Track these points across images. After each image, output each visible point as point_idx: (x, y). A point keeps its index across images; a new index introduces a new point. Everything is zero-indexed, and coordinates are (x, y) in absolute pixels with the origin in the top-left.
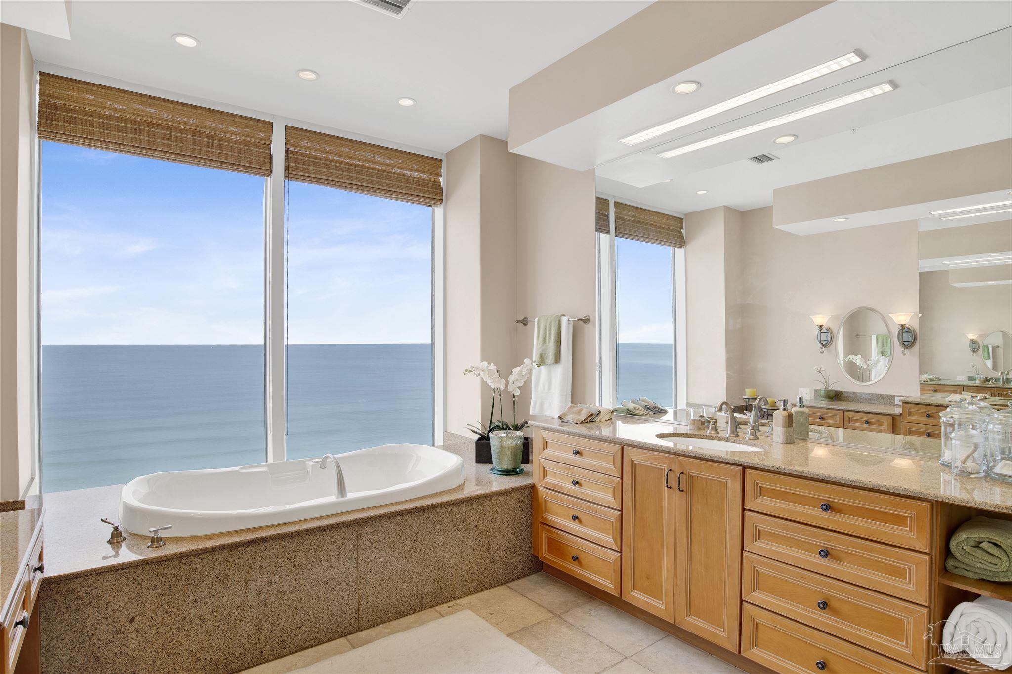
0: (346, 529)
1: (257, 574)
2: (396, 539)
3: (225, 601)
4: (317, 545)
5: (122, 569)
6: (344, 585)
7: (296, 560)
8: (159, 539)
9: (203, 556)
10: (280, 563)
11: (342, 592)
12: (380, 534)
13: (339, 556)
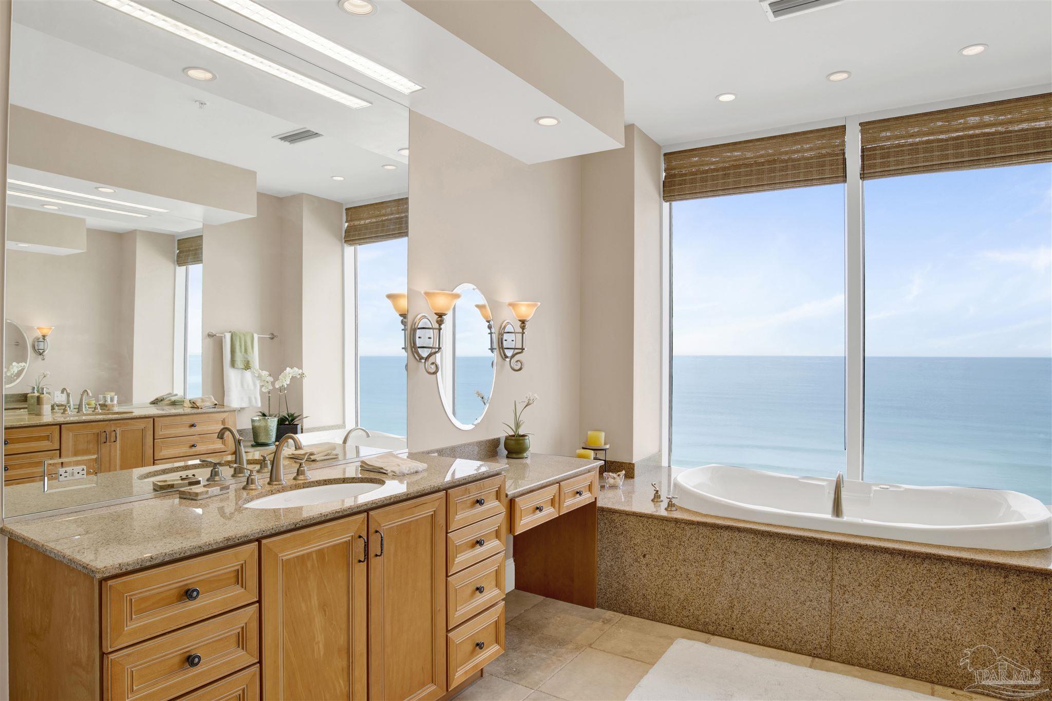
0: (820, 547)
1: (731, 557)
2: (881, 578)
3: (706, 570)
4: (788, 552)
5: (640, 517)
6: (815, 603)
7: (767, 559)
8: (673, 505)
9: (691, 526)
10: (753, 556)
11: (813, 609)
12: (861, 566)
13: (810, 572)
